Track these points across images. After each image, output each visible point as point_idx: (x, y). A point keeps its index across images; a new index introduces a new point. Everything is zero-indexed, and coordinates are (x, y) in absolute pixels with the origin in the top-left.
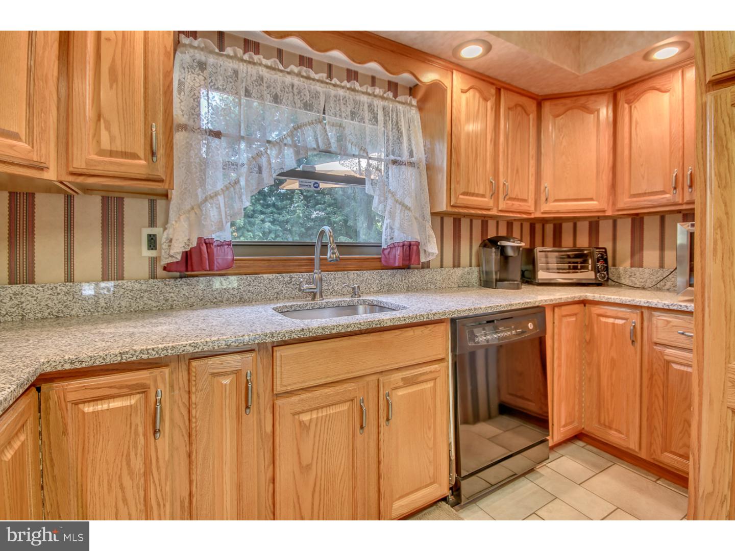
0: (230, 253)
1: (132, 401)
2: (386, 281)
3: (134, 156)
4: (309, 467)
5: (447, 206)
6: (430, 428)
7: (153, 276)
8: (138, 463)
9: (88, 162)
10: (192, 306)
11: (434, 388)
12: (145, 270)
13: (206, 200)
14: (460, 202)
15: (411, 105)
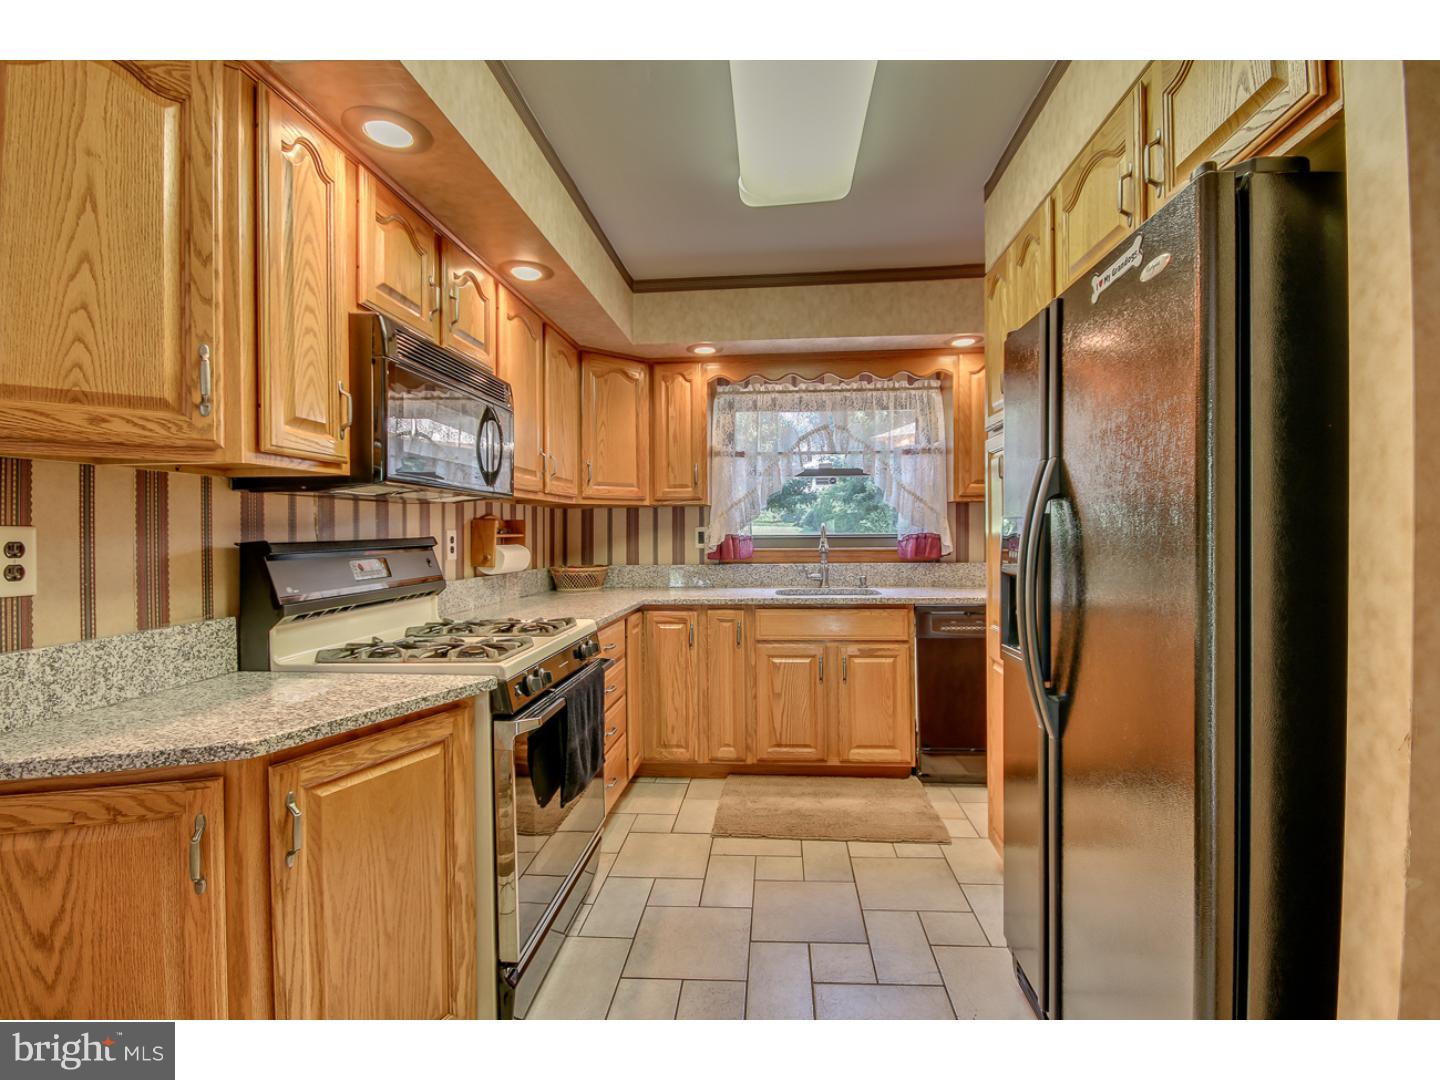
0: (752, 546)
1: (680, 626)
2: (905, 575)
3: (686, 486)
4: (779, 695)
5: (955, 496)
6: (888, 697)
7: (702, 562)
8: (682, 660)
9: (664, 493)
10: (726, 587)
11: (894, 664)
12: (696, 558)
13: (732, 506)
14: (969, 491)
15: (930, 388)
